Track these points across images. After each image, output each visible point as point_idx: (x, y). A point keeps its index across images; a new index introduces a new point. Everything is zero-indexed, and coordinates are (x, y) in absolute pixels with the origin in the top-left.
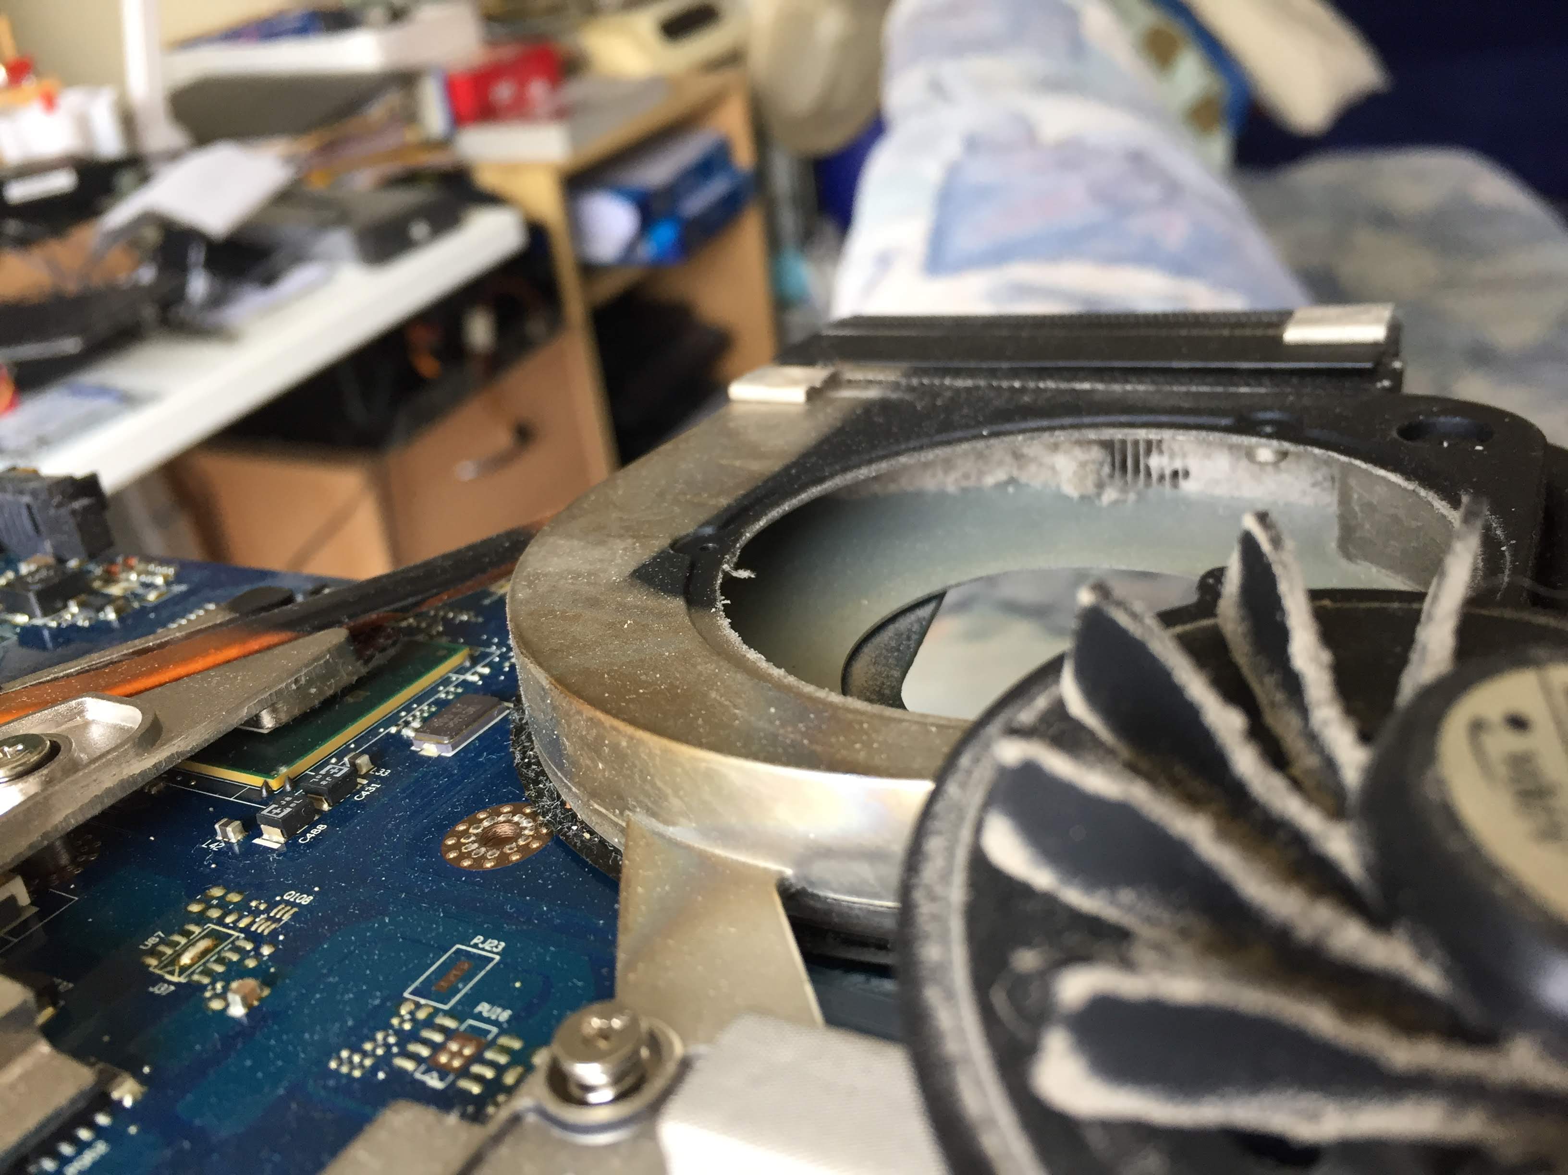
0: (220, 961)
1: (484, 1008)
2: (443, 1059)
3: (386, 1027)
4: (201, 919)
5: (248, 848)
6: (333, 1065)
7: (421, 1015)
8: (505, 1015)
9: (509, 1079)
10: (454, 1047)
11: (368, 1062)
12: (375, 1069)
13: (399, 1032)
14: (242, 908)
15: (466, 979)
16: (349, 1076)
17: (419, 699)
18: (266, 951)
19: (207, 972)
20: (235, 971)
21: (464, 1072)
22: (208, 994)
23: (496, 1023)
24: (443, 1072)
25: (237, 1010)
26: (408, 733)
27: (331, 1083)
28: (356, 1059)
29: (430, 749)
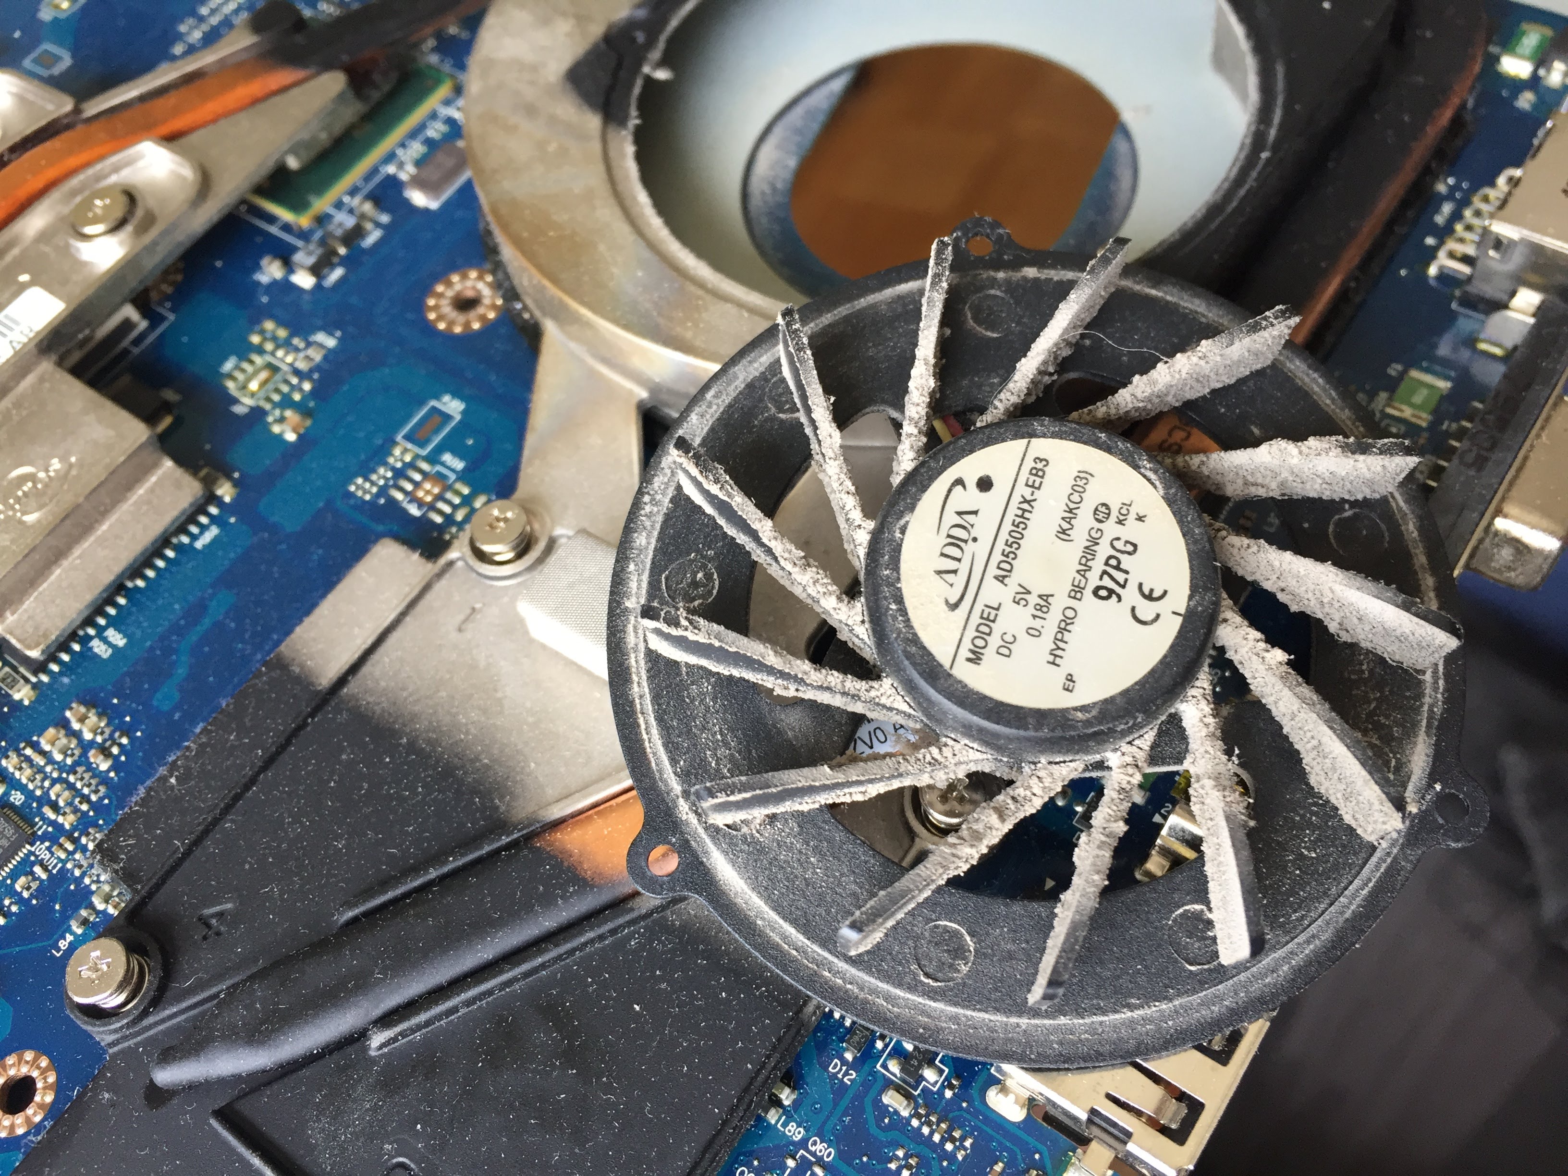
0: (277, 391)
1: (447, 458)
2: (420, 494)
3: (385, 464)
4: (260, 351)
5: (289, 286)
6: (352, 488)
7: (408, 458)
8: (459, 465)
9: (459, 516)
10: (428, 486)
11: (374, 490)
12: (378, 495)
13: (393, 469)
14: (286, 344)
15: (437, 431)
16: (361, 498)
17: (414, 134)
18: (307, 386)
19: (268, 399)
20: (287, 402)
21: (432, 507)
22: (270, 419)
23: (453, 470)
24: (420, 504)
25: (291, 437)
26: (403, 176)
27: (352, 502)
28: (367, 485)
29: (419, 198)
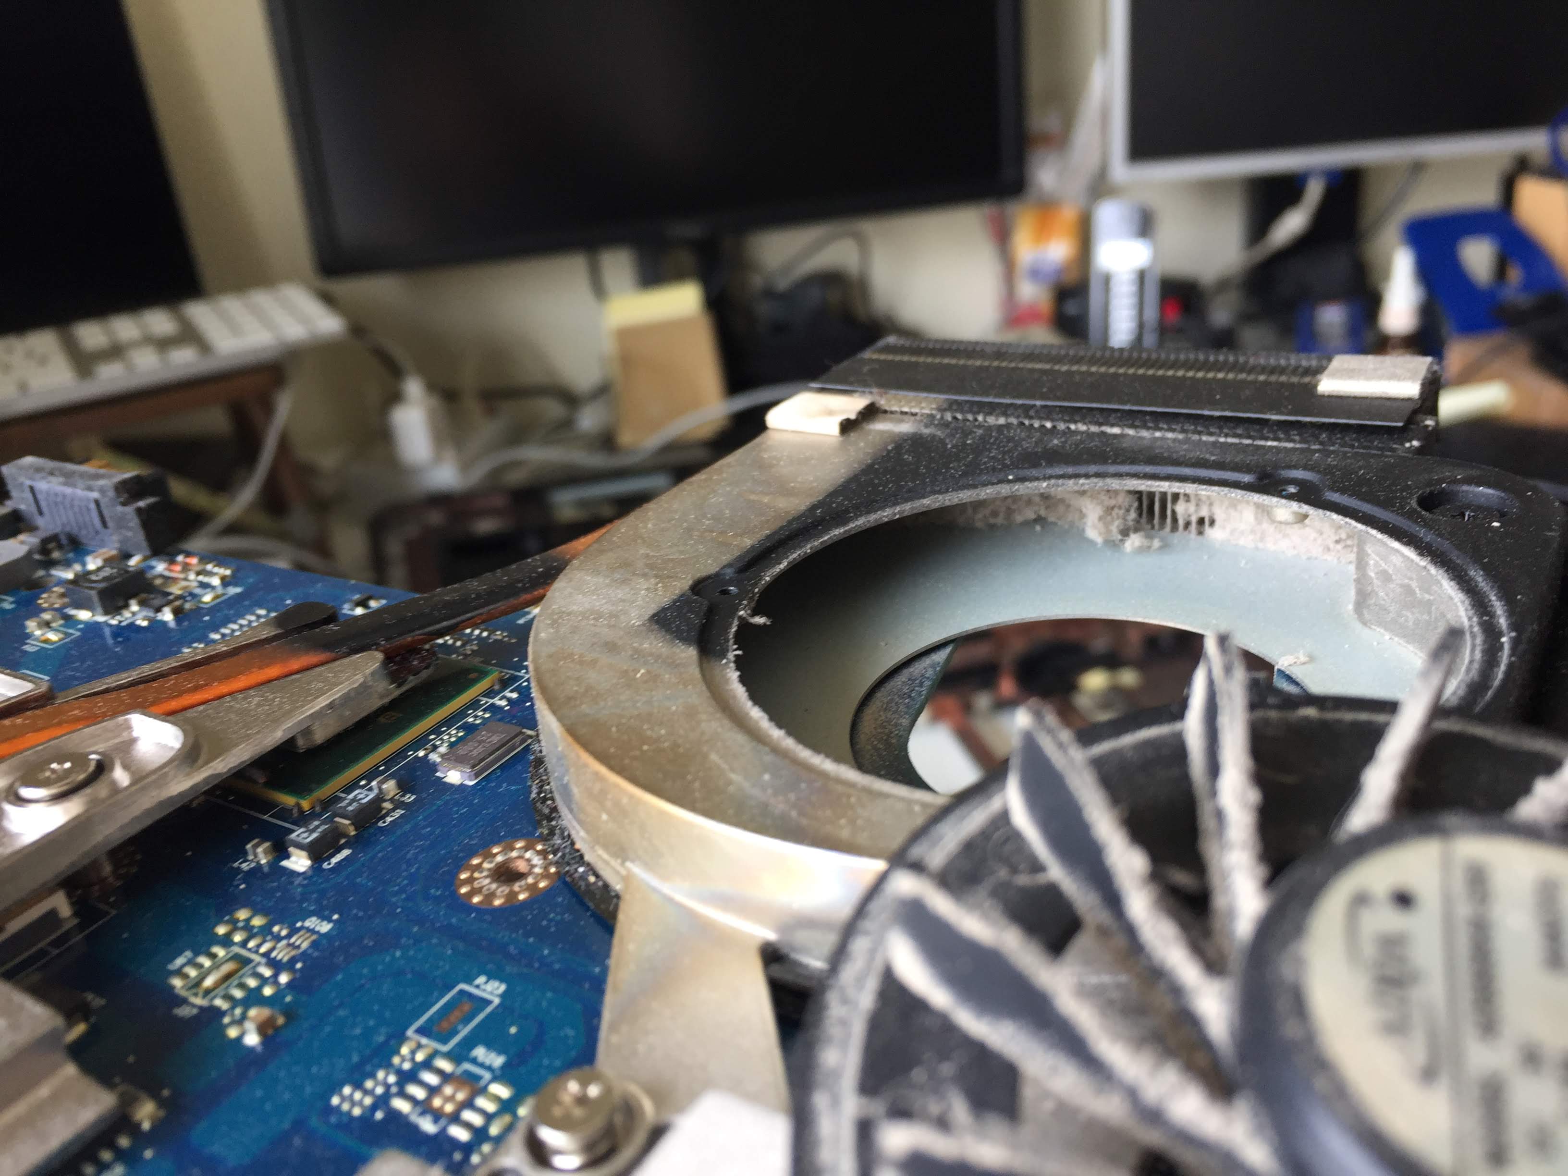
0: (242, 986)
1: (480, 1052)
2: (437, 1102)
3: (388, 1065)
4: (226, 941)
5: (277, 871)
6: (335, 1101)
7: (420, 1057)
8: (498, 1061)
9: (496, 1129)
10: (448, 1090)
11: (368, 1101)
12: (374, 1108)
13: (399, 1072)
14: (265, 932)
15: (467, 1020)
16: (349, 1113)
17: (449, 722)
18: (284, 979)
19: (228, 997)
20: (253, 998)
21: (455, 1118)
22: (226, 1020)
23: (489, 1068)
24: (437, 1115)
25: (252, 1039)
26: (434, 757)
27: (333, 1119)
28: (358, 1096)
29: (454, 777)
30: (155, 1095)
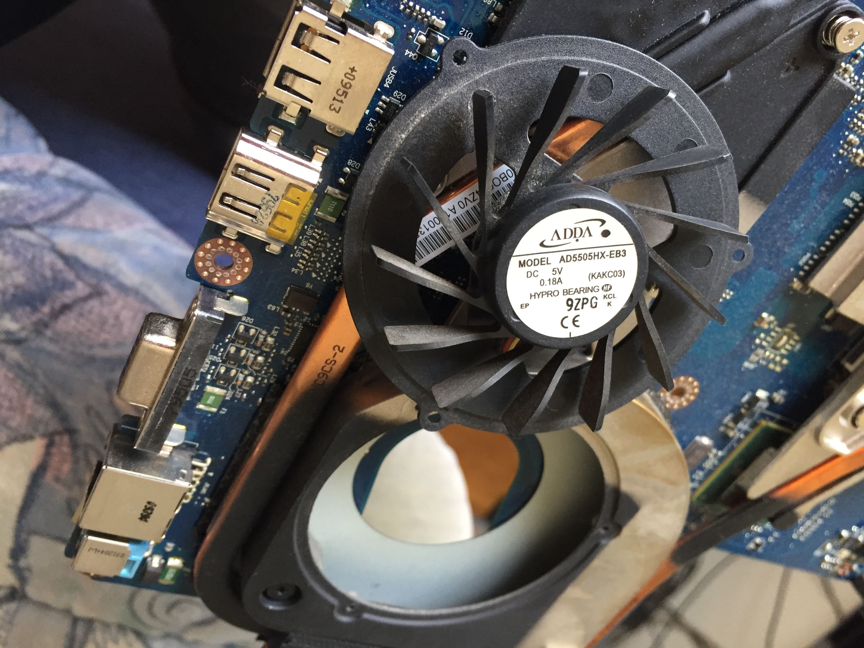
0: (772, 337)
4: (783, 356)
5: (770, 390)
6: (731, 293)
14: (769, 361)
17: (710, 472)
18: (758, 341)
19: (777, 332)
20: (767, 332)
22: (775, 323)
25: (765, 315)
26: (714, 451)
29: (706, 441)
30: (795, 291)
